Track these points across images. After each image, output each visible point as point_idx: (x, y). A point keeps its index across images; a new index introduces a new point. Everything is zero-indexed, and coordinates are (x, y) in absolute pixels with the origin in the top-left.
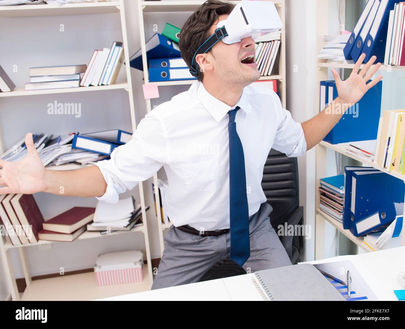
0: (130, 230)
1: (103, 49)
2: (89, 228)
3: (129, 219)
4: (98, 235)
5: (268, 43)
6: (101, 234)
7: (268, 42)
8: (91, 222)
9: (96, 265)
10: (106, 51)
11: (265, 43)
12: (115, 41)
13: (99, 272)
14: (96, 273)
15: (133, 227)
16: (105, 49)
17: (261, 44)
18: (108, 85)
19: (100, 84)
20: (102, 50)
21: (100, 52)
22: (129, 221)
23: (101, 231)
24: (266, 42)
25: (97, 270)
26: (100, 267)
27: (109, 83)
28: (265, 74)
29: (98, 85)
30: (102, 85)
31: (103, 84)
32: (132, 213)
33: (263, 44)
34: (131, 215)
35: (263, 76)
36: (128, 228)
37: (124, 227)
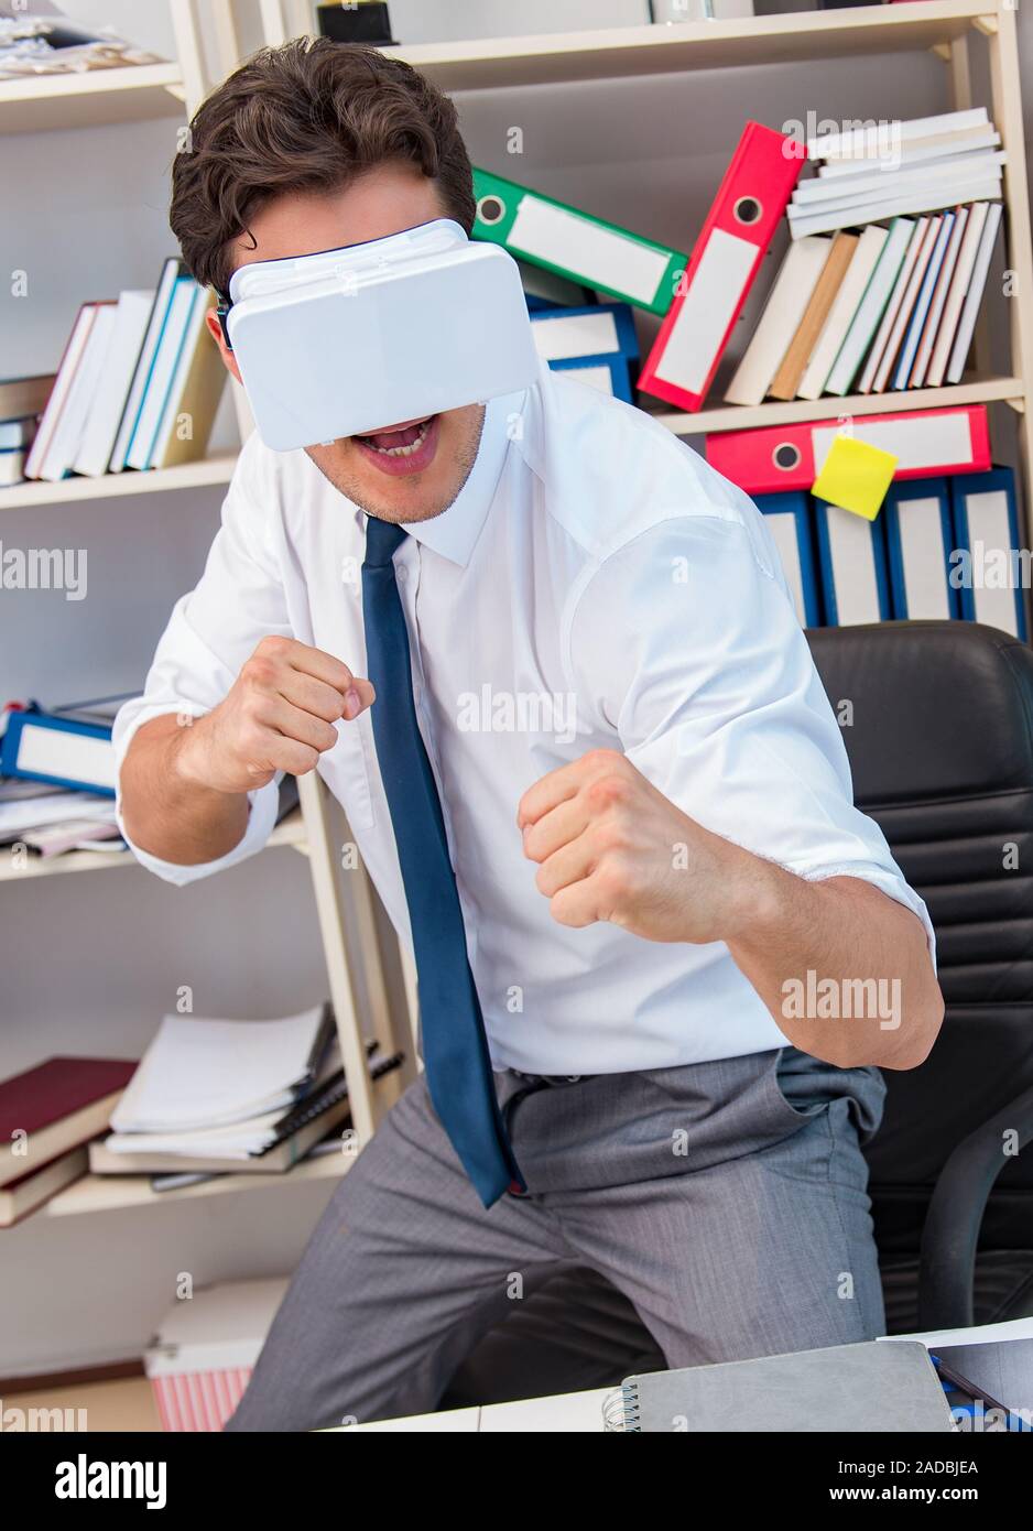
0: (288, 1170)
1: (118, 295)
2: (101, 1159)
3: (278, 1117)
4: (141, 1193)
5: (937, 221)
6: (156, 1191)
7: (938, 214)
8: (106, 1133)
9: (154, 1343)
10: (135, 304)
11: (924, 222)
12: (172, 255)
13: (171, 1379)
14: (156, 1381)
15: (307, 1157)
16: (127, 298)
17: (904, 227)
18: (154, 468)
19: (117, 466)
20: (115, 303)
21: (105, 311)
22: (279, 1127)
23: (155, 1176)
24: (923, 215)
25: (159, 1366)
26: (172, 1351)
27: (158, 461)
28: (935, 379)
29: (109, 472)
30: (127, 469)
31: (131, 463)
32: (296, 1088)
33: (911, 224)
34: (289, 1098)
35: (925, 386)
36: (277, 1160)
37: (253, 1155)
